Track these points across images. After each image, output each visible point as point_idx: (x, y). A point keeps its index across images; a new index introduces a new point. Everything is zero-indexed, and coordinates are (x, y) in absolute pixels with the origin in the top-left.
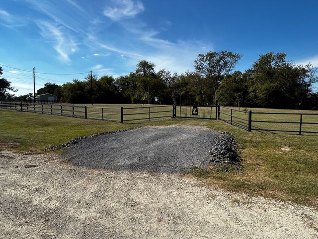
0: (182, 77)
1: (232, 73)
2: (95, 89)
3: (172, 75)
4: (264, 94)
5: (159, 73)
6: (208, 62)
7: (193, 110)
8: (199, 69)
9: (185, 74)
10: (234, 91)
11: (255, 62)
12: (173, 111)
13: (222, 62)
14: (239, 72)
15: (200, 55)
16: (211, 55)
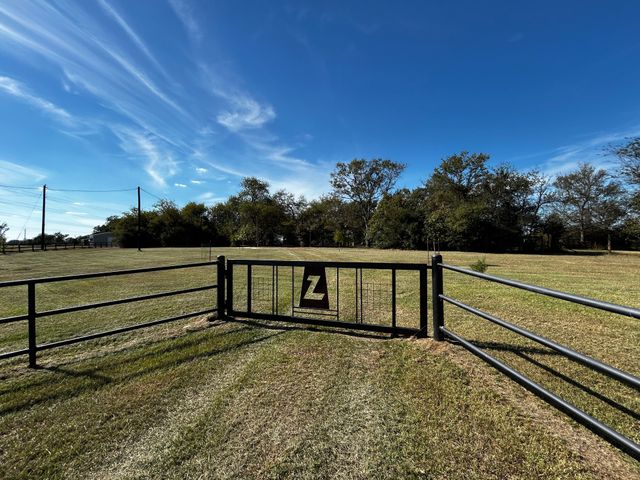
0: (314, 205)
1: (392, 192)
2: (167, 223)
3: (297, 200)
4: (461, 225)
5: (275, 197)
6: (352, 176)
7: (306, 285)
8: (339, 186)
9: (318, 200)
10: (402, 221)
11: (436, 170)
12: (220, 287)
13: (374, 176)
14: (404, 190)
15: (339, 165)
16: (357, 166)
